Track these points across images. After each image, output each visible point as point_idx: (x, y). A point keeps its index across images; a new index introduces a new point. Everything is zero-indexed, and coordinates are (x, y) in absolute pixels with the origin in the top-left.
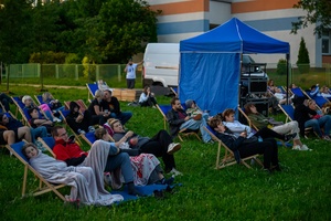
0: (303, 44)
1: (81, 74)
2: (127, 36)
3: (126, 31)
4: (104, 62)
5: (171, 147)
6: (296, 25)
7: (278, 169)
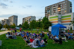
0: (71, 27)
1: (42, 30)
2: (48, 26)
3: (47, 25)
4: (45, 29)
5: (46, 40)
6: (70, 24)
7: (62, 44)
